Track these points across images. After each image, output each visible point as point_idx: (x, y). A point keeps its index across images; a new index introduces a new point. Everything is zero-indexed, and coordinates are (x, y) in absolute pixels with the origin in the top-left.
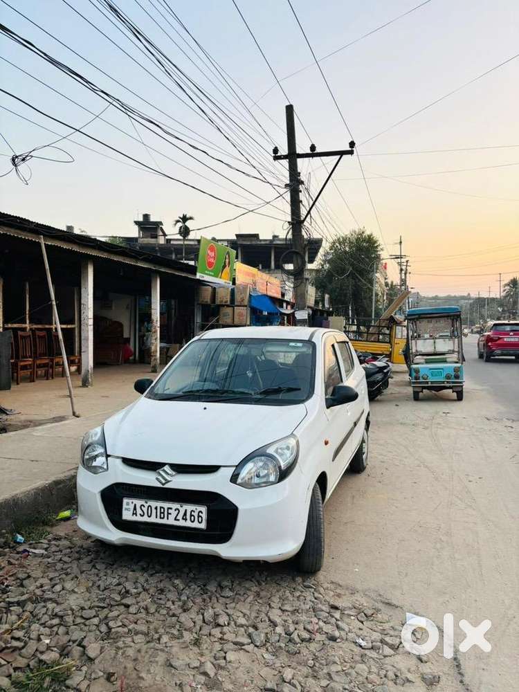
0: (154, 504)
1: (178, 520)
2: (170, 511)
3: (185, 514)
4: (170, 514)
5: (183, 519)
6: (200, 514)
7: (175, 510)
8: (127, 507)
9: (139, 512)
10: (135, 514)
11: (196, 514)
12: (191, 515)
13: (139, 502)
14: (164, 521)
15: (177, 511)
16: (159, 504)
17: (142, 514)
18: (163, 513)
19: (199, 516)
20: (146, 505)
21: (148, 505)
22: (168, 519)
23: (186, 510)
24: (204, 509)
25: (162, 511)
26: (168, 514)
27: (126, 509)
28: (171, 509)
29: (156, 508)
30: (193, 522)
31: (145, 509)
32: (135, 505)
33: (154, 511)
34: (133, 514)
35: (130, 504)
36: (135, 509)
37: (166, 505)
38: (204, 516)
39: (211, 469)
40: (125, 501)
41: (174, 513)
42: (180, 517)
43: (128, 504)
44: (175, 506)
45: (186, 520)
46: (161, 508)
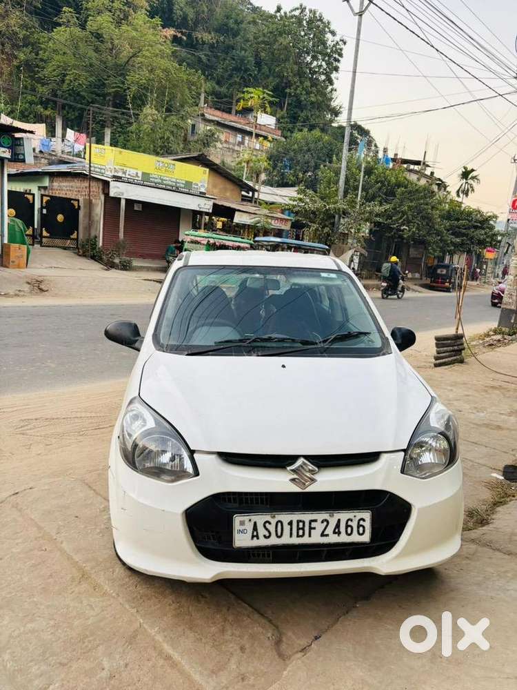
0: (285, 518)
1: (327, 535)
2: (313, 525)
3: (338, 526)
4: (314, 528)
5: (334, 532)
6: (361, 523)
7: (322, 522)
8: (242, 528)
9: (262, 531)
10: (255, 536)
11: (355, 524)
12: (347, 526)
13: (260, 519)
14: (306, 540)
15: (325, 523)
16: (295, 517)
17: (267, 534)
18: (303, 529)
19: (359, 526)
20: (274, 522)
21: (276, 520)
22: (310, 536)
23: (339, 520)
24: (367, 515)
25: (301, 525)
26: (311, 528)
27: (239, 531)
28: (315, 521)
29: (290, 523)
30: (350, 535)
31: (272, 528)
32: (255, 523)
33: (287, 528)
34: (253, 537)
35: (247, 522)
36: (255, 528)
37: (307, 517)
38: (367, 524)
39: (369, 458)
40: (237, 519)
41: (319, 527)
42: (330, 531)
43: (242, 523)
44: (320, 516)
45: (339, 533)
46: (298, 522)
